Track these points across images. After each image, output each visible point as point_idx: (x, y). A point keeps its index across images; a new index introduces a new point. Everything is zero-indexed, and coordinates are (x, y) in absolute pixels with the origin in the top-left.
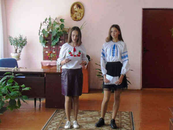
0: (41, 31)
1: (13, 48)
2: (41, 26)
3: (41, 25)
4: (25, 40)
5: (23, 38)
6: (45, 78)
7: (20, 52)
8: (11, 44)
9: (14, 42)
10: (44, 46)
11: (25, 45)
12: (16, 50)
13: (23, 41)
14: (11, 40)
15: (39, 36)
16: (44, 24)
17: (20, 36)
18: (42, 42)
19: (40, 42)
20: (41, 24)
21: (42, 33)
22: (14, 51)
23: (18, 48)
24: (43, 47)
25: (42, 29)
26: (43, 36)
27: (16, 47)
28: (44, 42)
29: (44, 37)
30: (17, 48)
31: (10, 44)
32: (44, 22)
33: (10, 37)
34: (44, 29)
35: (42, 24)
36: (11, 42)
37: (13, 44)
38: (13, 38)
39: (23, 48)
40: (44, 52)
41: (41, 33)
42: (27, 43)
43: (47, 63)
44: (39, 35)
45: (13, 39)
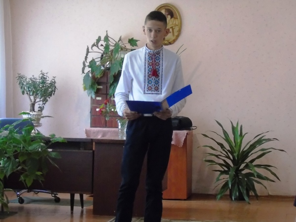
0: (87, 64)
1: (26, 100)
2: (87, 55)
3: (88, 52)
4: (53, 84)
5: (49, 80)
6: (94, 152)
7: (41, 109)
8: (23, 93)
9: (29, 88)
10: (94, 96)
11: (51, 95)
12: (33, 105)
13: (49, 87)
14: (23, 84)
15: (84, 75)
16: (95, 48)
17: (41, 75)
18: (88, 87)
19: (85, 89)
20: (88, 49)
21: (90, 69)
22: (29, 107)
23: (38, 100)
24: (91, 97)
25: (89, 60)
26: (90, 75)
27: (32, 98)
28: (92, 87)
29: (93, 77)
30: (35, 100)
31: (20, 91)
32: (94, 45)
33: (21, 77)
34: (93, 60)
35: (90, 50)
36: (21, 88)
37: (25, 92)
38: (26, 79)
39: (47, 101)
40: (93, 110)
41: (87, 70)
42: (56, 90)
43: (98, 132)
44: (83, 72)
45: (28, 80)
